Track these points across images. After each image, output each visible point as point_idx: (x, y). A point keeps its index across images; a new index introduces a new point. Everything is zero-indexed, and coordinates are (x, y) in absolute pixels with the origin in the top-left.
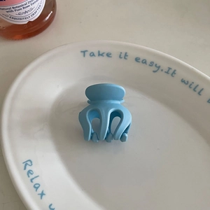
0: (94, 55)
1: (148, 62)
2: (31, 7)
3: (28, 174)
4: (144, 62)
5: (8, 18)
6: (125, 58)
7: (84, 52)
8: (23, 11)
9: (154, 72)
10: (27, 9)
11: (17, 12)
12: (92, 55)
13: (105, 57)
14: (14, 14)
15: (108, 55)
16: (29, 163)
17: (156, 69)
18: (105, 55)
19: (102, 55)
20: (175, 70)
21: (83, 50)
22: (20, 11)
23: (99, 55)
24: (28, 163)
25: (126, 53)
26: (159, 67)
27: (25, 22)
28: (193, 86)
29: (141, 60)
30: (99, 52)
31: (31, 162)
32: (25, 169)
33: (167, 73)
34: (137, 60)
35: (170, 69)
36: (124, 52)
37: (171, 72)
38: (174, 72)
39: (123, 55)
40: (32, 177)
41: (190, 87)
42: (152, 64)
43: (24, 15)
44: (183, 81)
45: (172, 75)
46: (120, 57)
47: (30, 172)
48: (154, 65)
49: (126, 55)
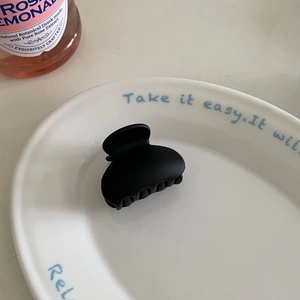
0: (142, 100)
1: (224, 109)
2: (46, 31)
3: (57, 287)
4: (218, 108)
5: (13, 49)
6: (188, 103)
7: (128, 96)
8: (36, 38)
9: (233, 122)
10: (40, 36)
11: (26, 41)
12: (140, 99)
13: (160, 102)
14: (22, 43)
15: (164, 99)
16: (57, 269)
17: (235, 118)
18: (159, 99)
19: (155, 99)
20: (264, 120)
21: (127, 93)
22: (31, 39)
23: (151, 99)
24: (55, 269)
25: (190, 96)
26: (240, 115)
27: (38, 53)
28: (292, 143)
29: (212, 106)
30: (150, 95)
31: (61, 268)
32: (52, 278)
33: (253, 123)
34: (207, 105)
35: (256, 117)
36: (187, 93)
37: (258, 122)
38: (262, 123)
39: (186, 99)
40: (63, 290)
41: (287, 143)
42: (229, 110)
43: (36, 43)
44: (276, 135)
45: (259, 126)
46: (182, 102)
47: (59, 283)
48: (232, 112)
49: (190, 98)
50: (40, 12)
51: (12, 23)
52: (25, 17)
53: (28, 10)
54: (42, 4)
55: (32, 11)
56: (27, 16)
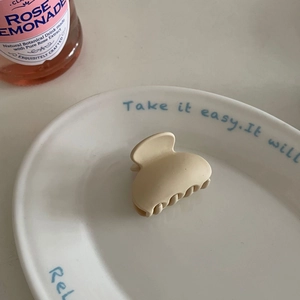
0: (142, 107)
1: (221, 116)
2: (49, 41)
3: (58, 289)
4: (215, 116)
5: (17, 57)
6: (186, 111)
7: (128, 104)
8: (39, 47)
9: (229, 129)
11: (30, 50)
12: (140, 107)
13: (159, 110)
14: (26, 52)
15: (163, 107)
16: (58, 271)
17: (231, 126)
18: (157, 107)
19: (154, 107)
20: (259, 128)
21: (126, 101)
22: (34, 48)
23: (150, 107)
24: (56, 272)
25: (188, 104)
26: (236, 123)
27: (41, 61)
28: (286, 150)
29: (209, 114)
30: (149, 102)
31: (61, 270)
32: (53, 281)
33: (248, 131)
34: (204, 113)
35: (251, 125)
36: (184, 101)
37: (253, 129)
38: (258, 130)
39: (183, 107)
40: (63, 292)
41: (281, 151)
42: (225, 119)
43: (39, 52)
44: (271, 143)
45: (255, 134)
46: (180, 110)
47: (60, 286)
48: (229, 120)
49: (188, 106)
50: (43, 23)
52: (29, 27)
53: (32, 21)
54: (45, 14)
55: (36, 22)
56: (31, 26)
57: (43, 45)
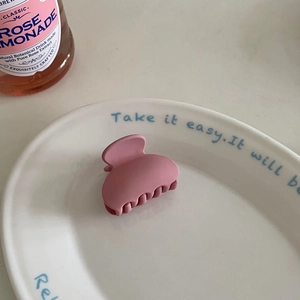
0: (129, 119)
1: (205, 129)
2: (40, 53)
3: (42, 295)
4: (200, 128)
5: (8, 69)
6: (173, 123)
7: (116, 115)
8: (30, 59)
9: (214, 142)
11: (21, 61)
12: (127, 119)
13: (146, 122)
14: (16, 64)
15: (150, 119)
16: (43, 278)
17: (216, 138)
18: (145, 118)
19: (141, 119)
20: (242, 140)
21: (114, 112)
22: (25, 60)
23: (137, 119)
24: (41, 279)
25: (174, 116)
26: (220, 136)
27: (32, 73)
28: (268, 163)
29: (194, 127)
31: (46, 277)
32: (38, 287)
33: (232, 143)
34: (190, 125)
35: (235, 138)
36: (171, 114)
37: (237, 142)
38: (241, 143)
39: (170, 119)
40: (48, 298)
41: (264, 163)
42: (210, 132)
43: (30, 64)
44: (253, 155)
45: (238, 147)
46: (166, 122)
47: (45, 292)
48: (213, 133)
49: (174, 119)
50: (34, 36)
51: (8, 45)
52: (20, 40)
53: (23, 34)
54: (36, 28)
55: (27, 35)
56: (22, 39)
57: (34, 57)
